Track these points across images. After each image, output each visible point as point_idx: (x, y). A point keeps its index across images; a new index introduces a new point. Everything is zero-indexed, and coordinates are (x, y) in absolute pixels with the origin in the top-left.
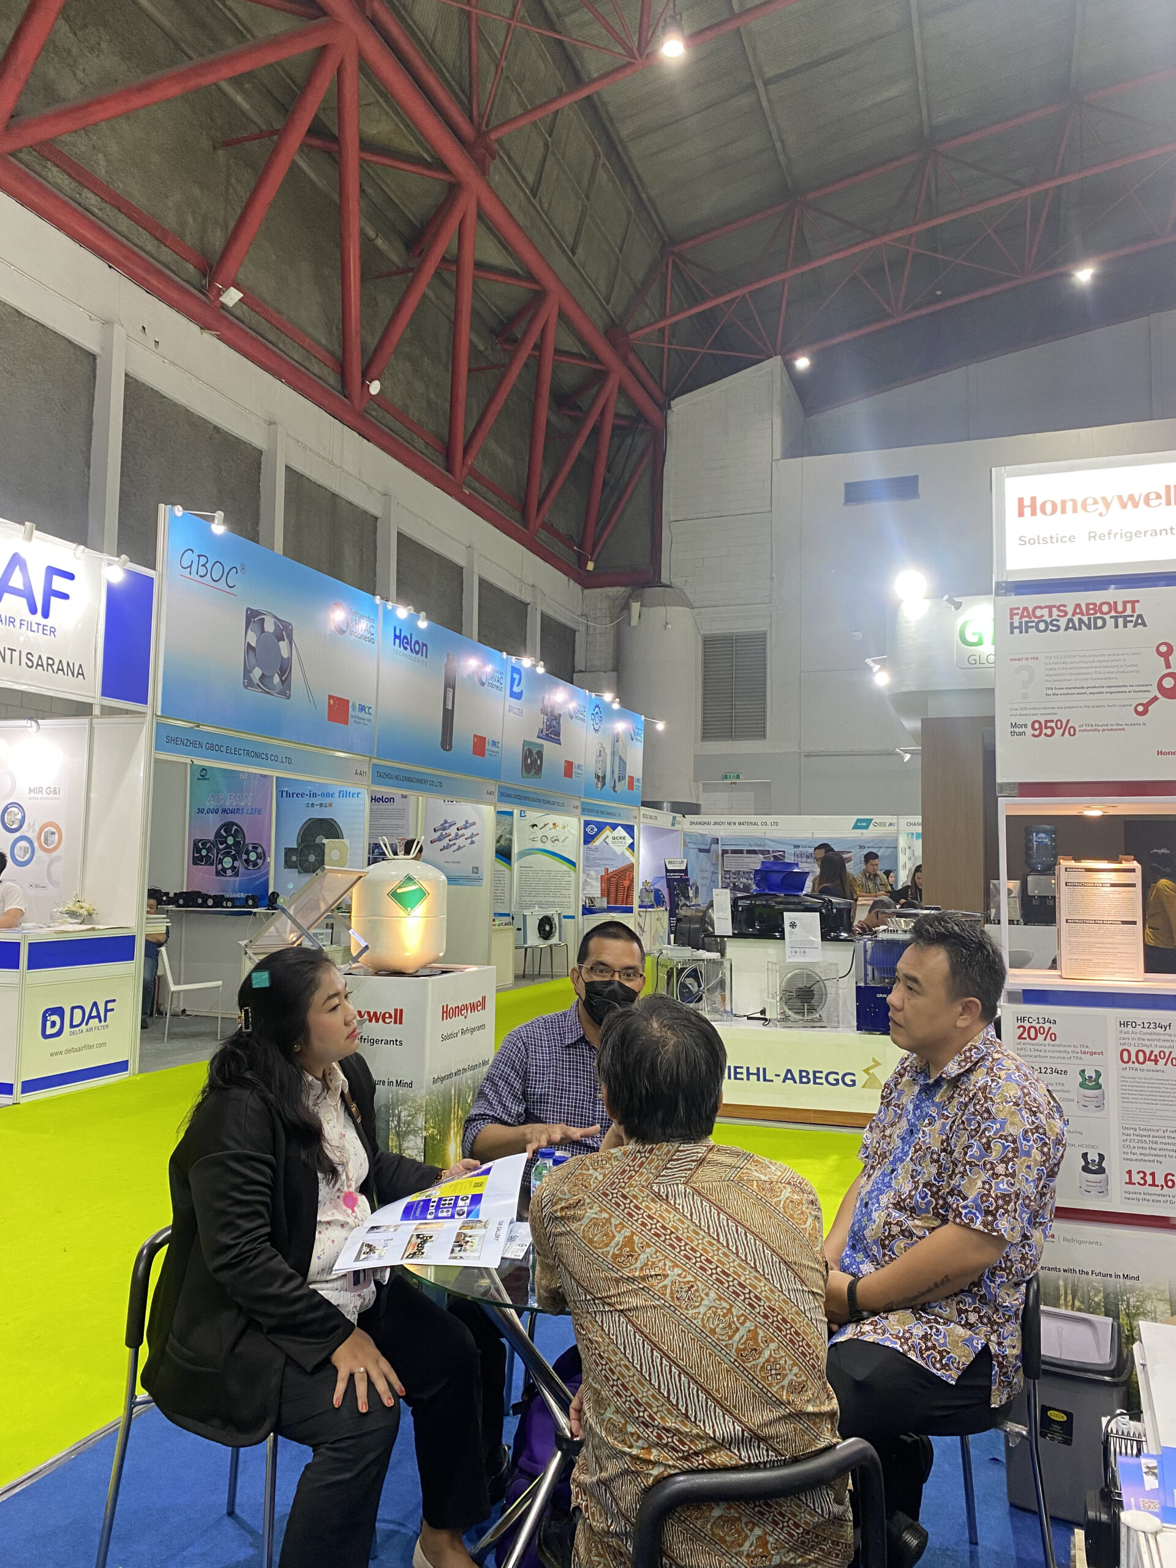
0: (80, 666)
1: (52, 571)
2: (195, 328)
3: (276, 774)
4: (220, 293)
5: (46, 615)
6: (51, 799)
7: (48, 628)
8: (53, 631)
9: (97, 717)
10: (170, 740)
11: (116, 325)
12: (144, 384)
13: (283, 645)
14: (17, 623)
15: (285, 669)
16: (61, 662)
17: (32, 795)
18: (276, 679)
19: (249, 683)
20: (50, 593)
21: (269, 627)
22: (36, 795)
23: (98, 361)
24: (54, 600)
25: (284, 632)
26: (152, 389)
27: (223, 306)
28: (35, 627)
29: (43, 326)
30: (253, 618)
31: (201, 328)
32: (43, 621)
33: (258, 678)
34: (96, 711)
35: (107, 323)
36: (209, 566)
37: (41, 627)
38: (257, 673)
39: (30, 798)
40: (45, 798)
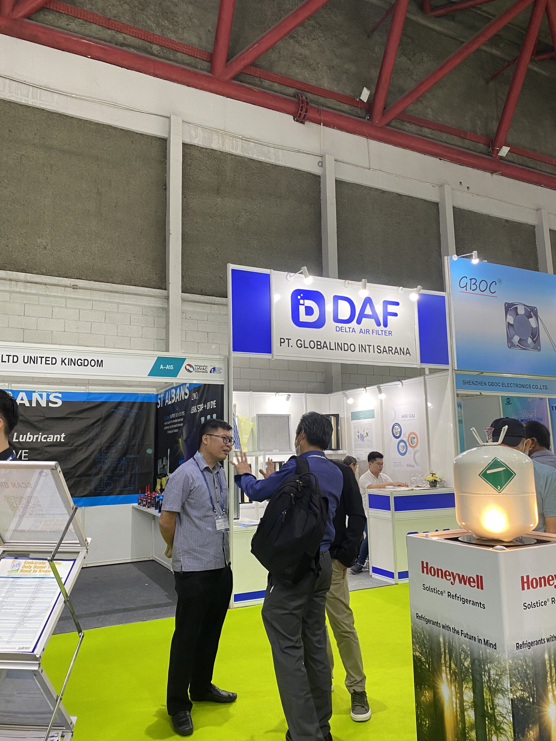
0: (407, 349)
1: (386, 303)
2: (488, 174)
3: (547, 397)
4: (498, 151)
5: (386, 325)
6: (412, 420)
7: (388, 332)
8: (390, 333)
9: (428, 375)
10: (465, 383)
11: (445, 185)
12: (464, 210)
13: (532, 321)
14: (371, 332)
15: (535, 334)
16: (396, 348)
17: (403, 419)
18: (530, 340)
19: (511, 345)
20: (386, 314)
21: (521, 311)
22: (405, 419)
23: (440, 205)
24: (389, 317)
25: (532, 312)
26: (469, 211)
27: (501, 158)
28: (380, 333)
29: (411, 197)
30: (510, 308)
31: (492, 173)
32: (384, 329)
33: (517, 342)
34: (427, 372)
35: (441, 186)
36: (478, 284)
37: (383, 332)
38: (516, 339)
39: (403, 420)
40: (409, 420)
